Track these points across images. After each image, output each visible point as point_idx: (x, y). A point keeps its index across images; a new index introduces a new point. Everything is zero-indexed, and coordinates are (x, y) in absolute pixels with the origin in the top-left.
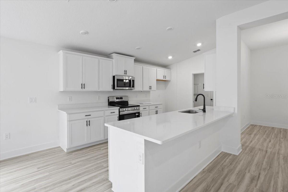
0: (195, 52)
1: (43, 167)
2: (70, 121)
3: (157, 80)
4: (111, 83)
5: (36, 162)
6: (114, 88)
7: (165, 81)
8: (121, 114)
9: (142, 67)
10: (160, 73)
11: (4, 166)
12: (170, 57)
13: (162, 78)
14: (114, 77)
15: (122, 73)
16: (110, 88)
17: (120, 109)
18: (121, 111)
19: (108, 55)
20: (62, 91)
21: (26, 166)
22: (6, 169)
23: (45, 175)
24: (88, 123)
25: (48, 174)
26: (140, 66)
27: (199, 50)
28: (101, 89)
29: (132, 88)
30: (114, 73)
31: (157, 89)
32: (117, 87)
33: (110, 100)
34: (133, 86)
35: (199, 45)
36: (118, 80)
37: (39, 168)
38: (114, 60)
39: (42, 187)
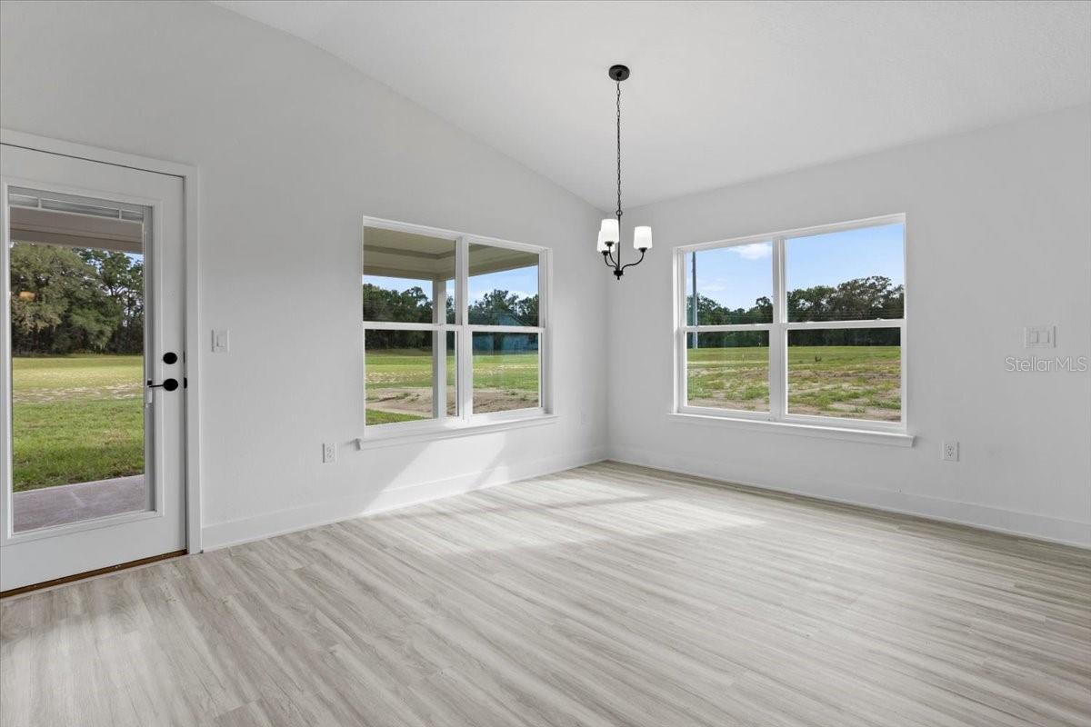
1: (1037, 591)
5: (1023, 568)
11: (931, 534)
21: (986, 562)
22: (932, 542)
23: (1028, 614)
25: (1042, 618)
37: (1021, 587)
39: (988, 636)
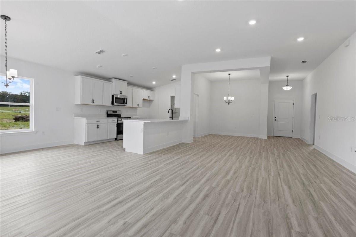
0: (172, 80)
2: (87, 124)
3: (143, 99)
4: (111, 100)
6: (112, 103)
7: (149, 100)
8: (118, 122)
9: (132, 88)
10: (146, 94)
12: (154, 83)
13: (147, 98)
14: (113, 96)
15: (119, 93)
16: (110, 104)
17: (118, 119)
18: (119, 121)
19: (108, 79)
20: (80, 103)
24: (98, 127)
26: (131, 88)
27: (174, 80)
28: (104, 104)
29: (125, 105)
30: (113, 92)
31: (143, 106)
32: (115, 103)
33: (108, 113)
34: (126, 103)
35: (174, 77)
36: (116, 98)
38: (113, 83)
